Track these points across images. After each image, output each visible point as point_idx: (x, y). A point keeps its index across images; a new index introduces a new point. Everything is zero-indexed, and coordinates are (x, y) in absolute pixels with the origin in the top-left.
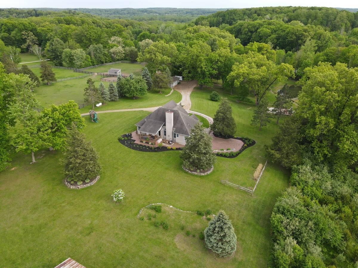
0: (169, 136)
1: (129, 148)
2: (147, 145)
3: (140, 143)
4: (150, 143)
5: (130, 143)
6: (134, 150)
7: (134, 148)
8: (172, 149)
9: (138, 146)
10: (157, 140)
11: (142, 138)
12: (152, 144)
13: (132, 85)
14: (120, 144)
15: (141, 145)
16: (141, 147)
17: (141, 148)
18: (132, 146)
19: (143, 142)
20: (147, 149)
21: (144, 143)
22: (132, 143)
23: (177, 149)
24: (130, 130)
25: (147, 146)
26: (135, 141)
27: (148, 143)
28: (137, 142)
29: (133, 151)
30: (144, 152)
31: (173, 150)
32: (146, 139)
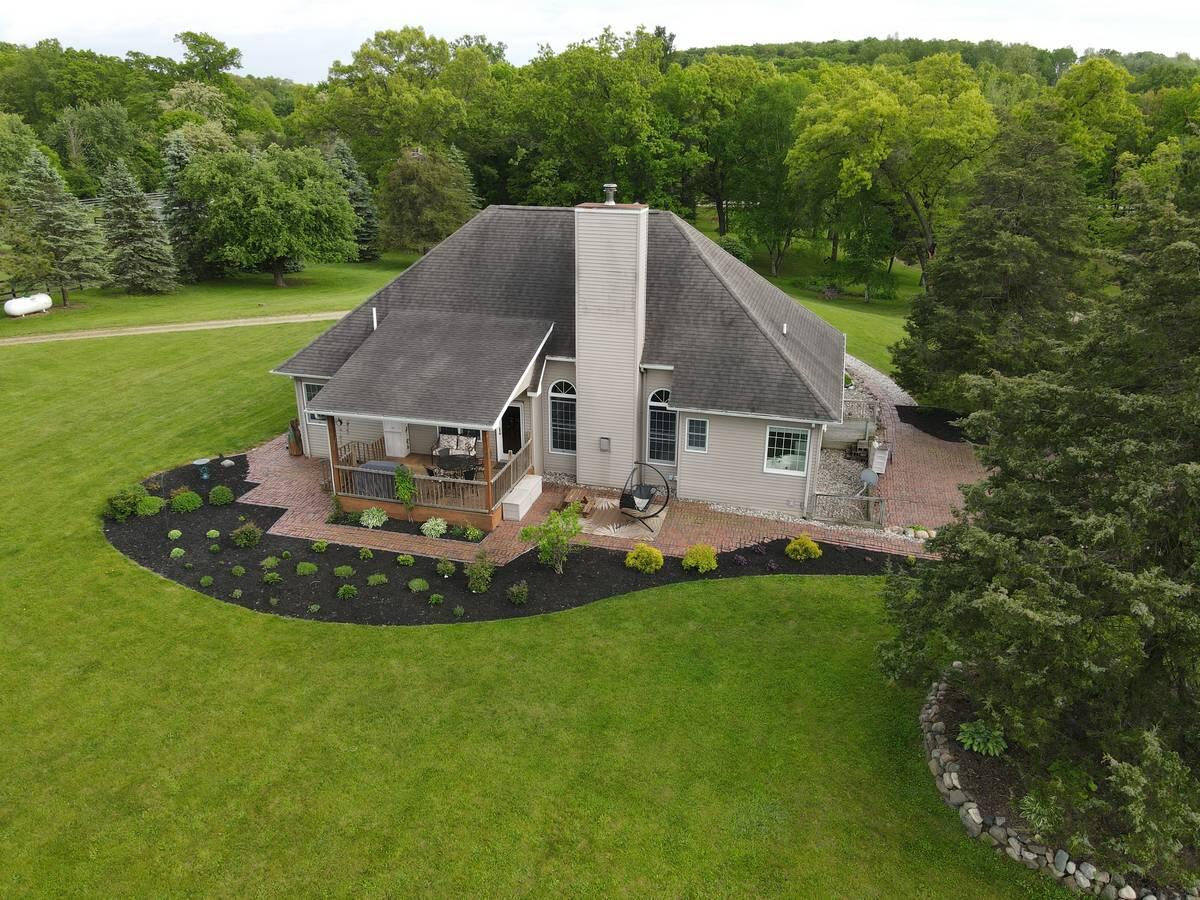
0: (605, 445)
1: (208, 590)
2: (404, 546)
3: (324, 534)
4: (435, 525)
5: (226, 542)
6: (262, 617)
7: (259, 596)
8: (676, 571)
9: (306, 568)
10: (503, 486)
11: (348, 481)
12: (453, 533)
13: (258, 189)
14: (112, 557)
15: (348, 554)
16: (343, 570)
17: (339, 581)
18: (240, 570)
19: (357, 523)
20: (418, 584)
21: (370, 535)
22: (248, 535)
23: (731, 564)
24: (231, 432)
25: (406, 558)
26: (276, 513)
27: (415, 529)
28: (305, 524)
29: (250, 626)
30: (387, 631)
31: (693, 573)
32: (386, 486)
